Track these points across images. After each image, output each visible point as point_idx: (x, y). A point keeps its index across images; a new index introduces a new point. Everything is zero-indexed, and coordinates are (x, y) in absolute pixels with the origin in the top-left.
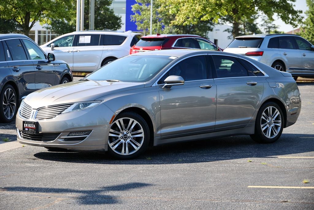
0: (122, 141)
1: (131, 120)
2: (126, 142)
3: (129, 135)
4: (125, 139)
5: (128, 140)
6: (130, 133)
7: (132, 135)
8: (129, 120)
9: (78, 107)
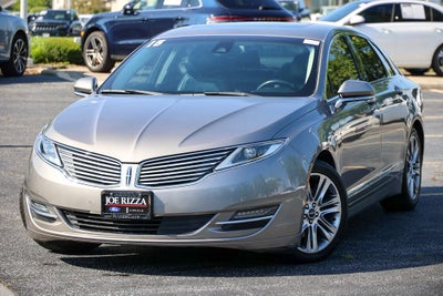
0: (306, 222)
1: (323, 177)
2: (313, 225)
3: (317, 209)
4: (309, 220)
5: (315, 222)
6: (319, 204)
7: (321, 209)
8: (319, 177)
9: (242, 156)
